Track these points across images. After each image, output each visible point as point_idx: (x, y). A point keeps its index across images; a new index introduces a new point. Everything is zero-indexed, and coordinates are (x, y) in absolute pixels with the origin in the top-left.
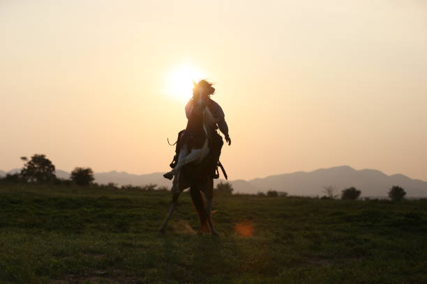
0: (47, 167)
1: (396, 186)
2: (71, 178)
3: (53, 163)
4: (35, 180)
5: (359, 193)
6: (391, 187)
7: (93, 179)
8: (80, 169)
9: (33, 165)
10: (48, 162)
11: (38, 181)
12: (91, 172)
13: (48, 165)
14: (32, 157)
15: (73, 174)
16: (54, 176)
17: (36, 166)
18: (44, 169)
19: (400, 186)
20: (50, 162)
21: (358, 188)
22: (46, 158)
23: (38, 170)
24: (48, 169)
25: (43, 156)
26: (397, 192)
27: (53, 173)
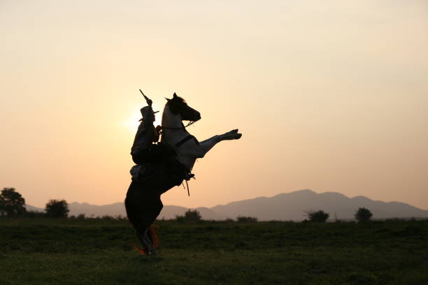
0: (17, 200)
1: (362, 207)
2: (46, 210)
3: (23, 197)
4: (6, 214)
5: (327, 216)
6: (358, 209)
7: (68, 211)
8: (55, 201)
9: (3, 198)
10: (18, 195)
11: (9, 214)
12: (66, 204)
13: (18, 199)
14: (2, 191)
15: (48, 206)
16: (25, 209)
17: (5, 199)
18: (14, 201)
19: (366, 208)
20: (20, 195)
21: (325, 212)
22: (16, 191)
23: (8, 204)
24: (18, 203)
25: (12, 189)
26: (364, 214)
27: (24, 206)
